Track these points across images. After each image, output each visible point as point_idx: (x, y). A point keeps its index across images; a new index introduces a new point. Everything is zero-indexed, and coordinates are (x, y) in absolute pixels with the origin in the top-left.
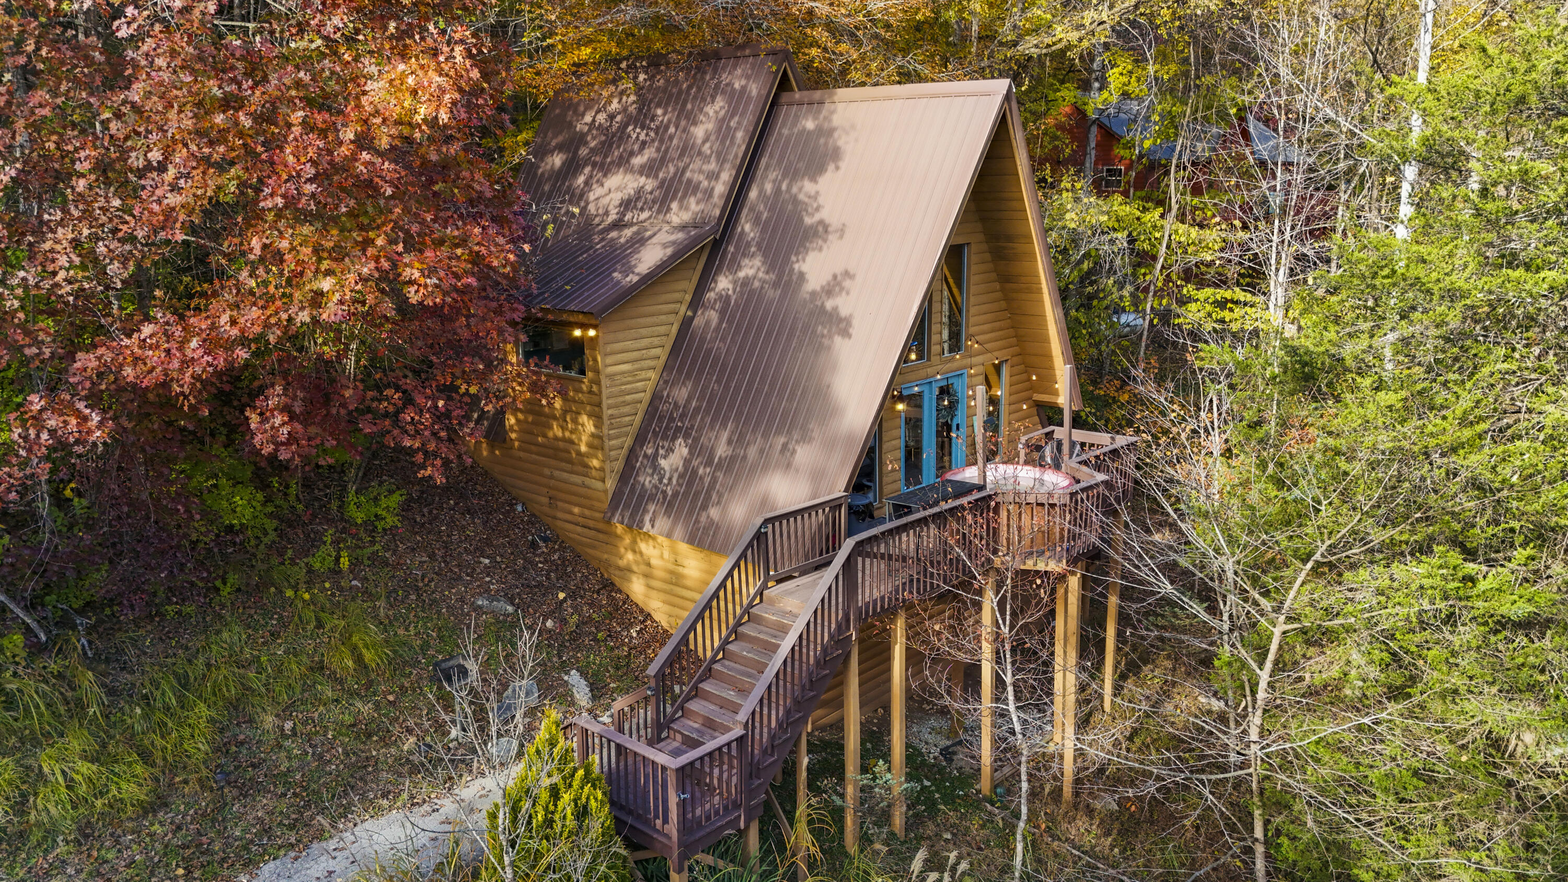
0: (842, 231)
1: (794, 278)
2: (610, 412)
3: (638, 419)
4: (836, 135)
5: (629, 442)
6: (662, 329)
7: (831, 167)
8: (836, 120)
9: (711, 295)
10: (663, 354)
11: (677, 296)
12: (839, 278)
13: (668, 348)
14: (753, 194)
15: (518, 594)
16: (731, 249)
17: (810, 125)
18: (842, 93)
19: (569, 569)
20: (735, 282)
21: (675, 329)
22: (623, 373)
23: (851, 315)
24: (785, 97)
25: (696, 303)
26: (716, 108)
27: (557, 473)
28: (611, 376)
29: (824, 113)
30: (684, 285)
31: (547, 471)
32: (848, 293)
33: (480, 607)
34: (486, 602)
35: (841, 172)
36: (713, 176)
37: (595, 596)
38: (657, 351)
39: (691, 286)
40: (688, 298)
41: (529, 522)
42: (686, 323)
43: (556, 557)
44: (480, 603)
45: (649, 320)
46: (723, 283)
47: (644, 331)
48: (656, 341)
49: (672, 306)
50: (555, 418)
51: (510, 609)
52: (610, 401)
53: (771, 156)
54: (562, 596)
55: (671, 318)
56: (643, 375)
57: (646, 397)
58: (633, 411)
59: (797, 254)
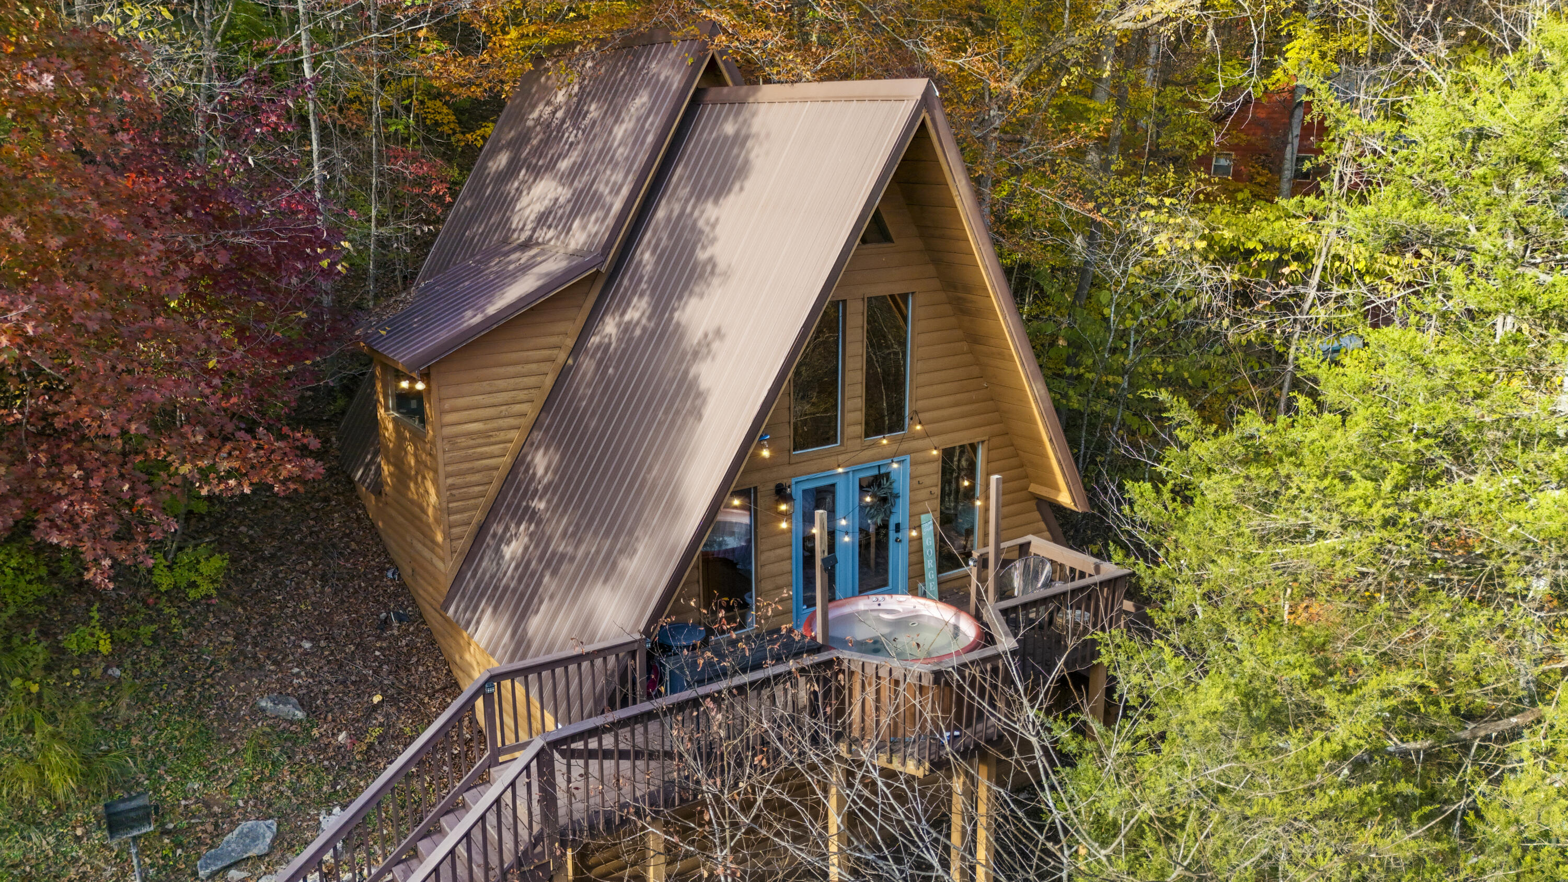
0: (726, 275)
2: (450, 481)
3: (492, 489)
4: (749, 144)
5: (478, 516)
6: (530, 381)
7: (737, 187)
8: (757, 125)
9: (595, 340)
10: (530, 411)
11: (555, 340)
12: (710, 336)
13: (540, 403)
15: (326, 693)
16: (626, 282)
17: (729, 128)
18: (766, 91)
19: (414, 659)
20: (619, 325)
21: (549, 381)
22: (469, 434)
23: (709, 390)
24: (713, 93)
25: (577, 349)
26: (638, 104)
27: (415, 542)
28: (451, 439)
29: (746, 113)
30: (561, 327)
31: (409, 539)
33: (263, 710)
34: (270, 705)
35: (744, 194)
36: (616, 191)
37: (426, 700)
38: (525, 407)
39: (573, 328)
40: (570, 342)
41: (396, 595)
42: (564, 374)
43: (404, 643)
44: (263, 704)
45: (511, 370)
46: (610, 327)
47: (501, 384)
48: (522, 395)
49: (546, 353)
50: (410, 479)
51: (300, 715)
52: (450, 469)
53: (686, 166)
54: (377, 699)
55: (544, 367)
56: (502, 436)
58: (486, 480)
59: (680, 298)
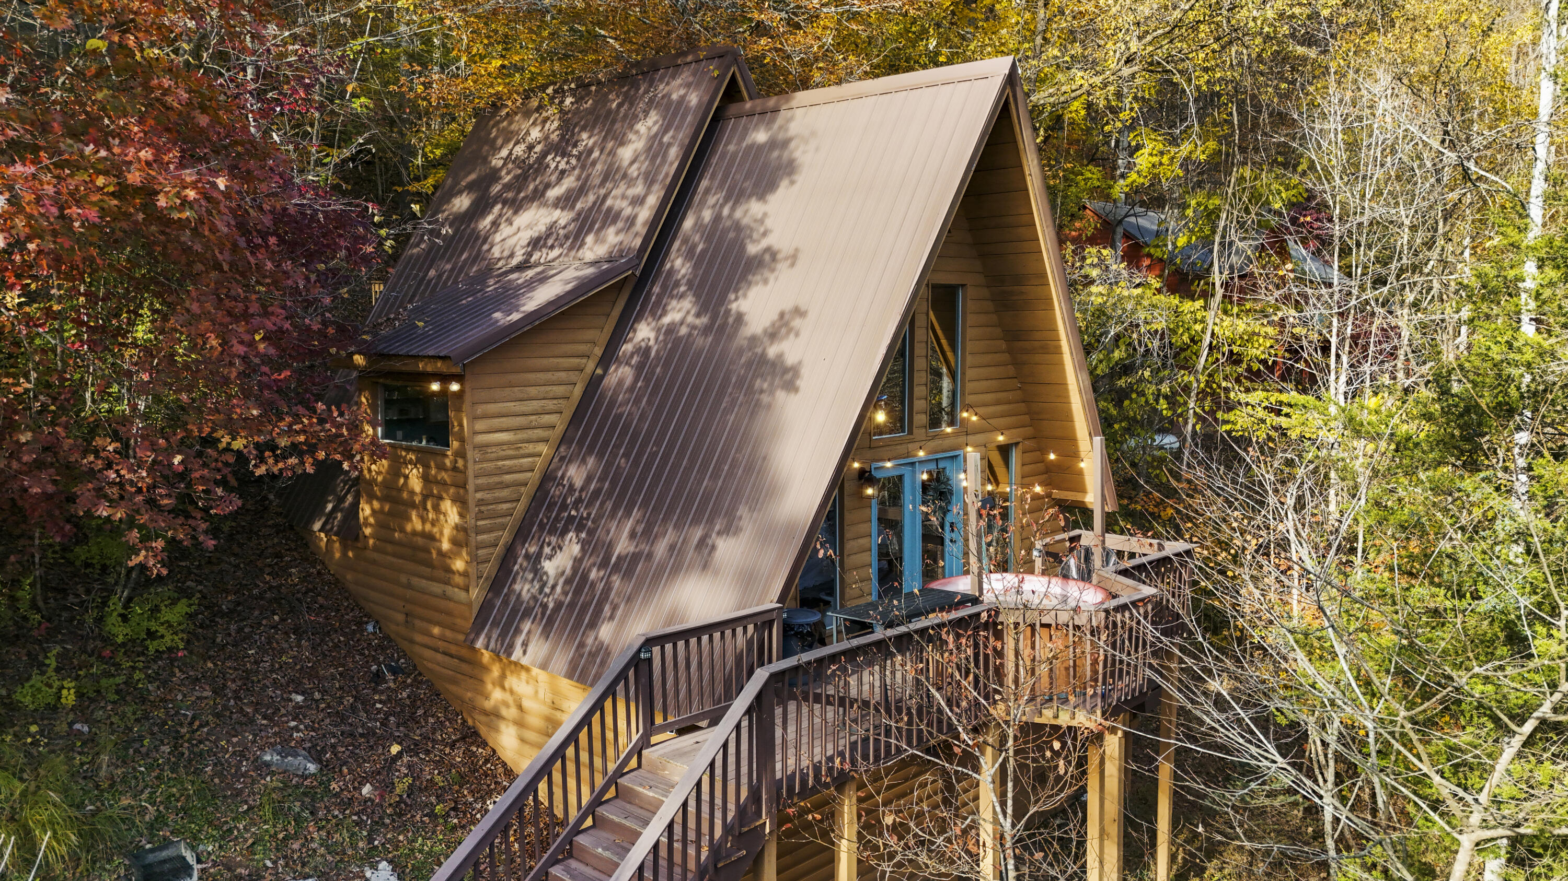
1: (731, 320)
2: (479, 495)
3: (521, 507)
4: (793, 145)
5: (505, 537)
6: (560, 390)
7: (784, 183)
8: (794, 128)
9: (627, 348)
10: (560, 422)
11: (582, 348)
12: (787, 317)
13: (568, 414)
14: (688, 223)
16: (656, 289)
17: (761, 136)
18: (802, 97)
20: (658, 330)
21: (578, 391)
22: (500, 444)
23: (800, 363)
24: (733, 109)
25: (608, 357)
26: (648, 125)
27: (415, 581)
28: (482, 447)
29: (779, 121)
30: (590, 334)
31: (403, 579)
32: (797, 335)
33: (268, 765)
34: (276, 758)
36: (638, 201)
37: (447, 750)
38: (554, 419)
39: (604, 336)
40: (598, 351)
41: (381, 647)
42: (594, 383)
43: (405, 695)
44: (267, 758)
46: (644, 332)
47: (533, 391)
48: (550, 405)
49: (576, 361)
50: (413, 505)
51: (312, 767)
52: (480, 481)
53: (713, 177)
54: (395, 749)
55: (573, 376)
56: (531, 448)
57: (534, 477)
58: (515, 496)
59: (736, 291)
